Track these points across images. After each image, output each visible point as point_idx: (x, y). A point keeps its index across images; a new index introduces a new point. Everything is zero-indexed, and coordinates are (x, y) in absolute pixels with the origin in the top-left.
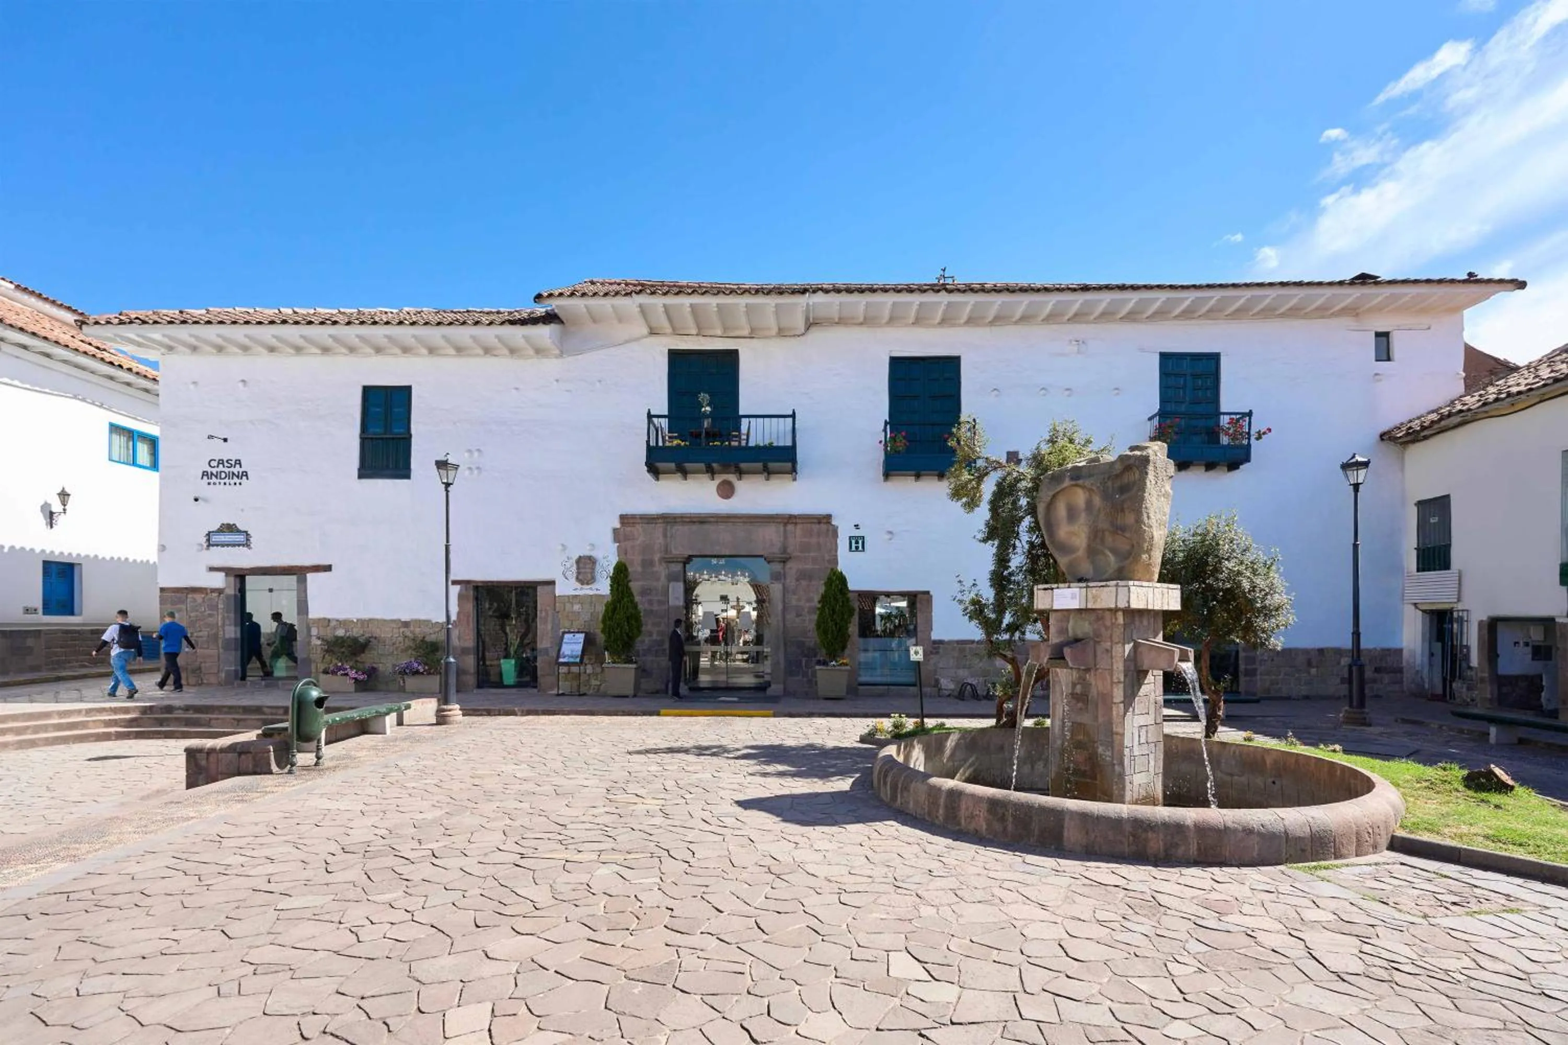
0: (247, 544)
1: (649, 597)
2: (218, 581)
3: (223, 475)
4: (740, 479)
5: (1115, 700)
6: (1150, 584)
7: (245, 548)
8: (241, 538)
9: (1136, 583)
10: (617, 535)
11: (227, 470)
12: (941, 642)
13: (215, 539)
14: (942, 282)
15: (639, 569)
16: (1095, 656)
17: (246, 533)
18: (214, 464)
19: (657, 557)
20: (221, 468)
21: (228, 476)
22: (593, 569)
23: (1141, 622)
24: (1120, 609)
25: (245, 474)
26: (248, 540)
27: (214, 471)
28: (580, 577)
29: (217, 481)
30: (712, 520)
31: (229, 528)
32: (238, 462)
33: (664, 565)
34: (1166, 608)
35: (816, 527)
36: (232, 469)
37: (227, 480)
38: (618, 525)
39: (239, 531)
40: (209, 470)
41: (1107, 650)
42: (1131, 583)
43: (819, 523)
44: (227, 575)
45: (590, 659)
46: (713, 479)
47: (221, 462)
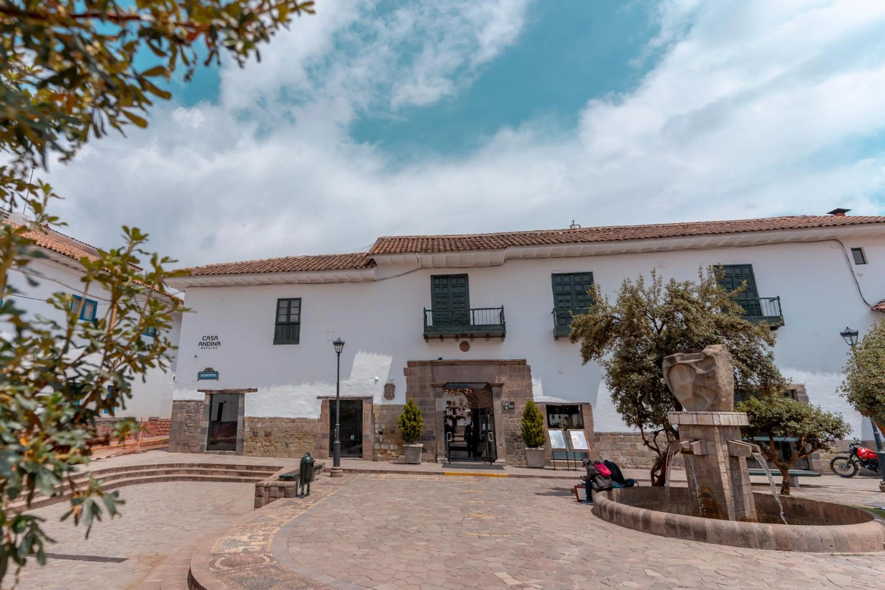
0: (217, 378)
1: (424, 406)
2: (202, 397)
3: (209, 344)
4: (472, 341)
5: (722, 471)
6: (730, 413)
7: (216, 381)
8: (214, 375)
9: (723, 413)
10: (406, 372)
11: (211, 341)
12: (600, 434)
13: (202, 375)
14: (573, 227)
15: (419, 391)
16: (707, 448)
17: (217, 373)
18: (205, 338)
19: (428, 384)
20: (208, 340)
21: (211, 344)
22: (393, 391)
23: (729, 431)
24: (716, 426)
25: (219, 343)
26: (217, 376)
27: (205, 342)
28: (387, 395)
29: (206, 347)
30: (458, 363)
31: (209, 370)
32: (217, 337)
33: (432, 389)
34: (740, 424)
35: (517, 366)
36: (213, 341)
37: (210, 346)
38: (406, 367)
39: (213, 372)
40: (203, 341)
41: (713, 446)
42: (719, 413)
43: (519, 364)
44: (206, 394)
45: (392, 441)
46: (457, 341)
47: (208, 337)
